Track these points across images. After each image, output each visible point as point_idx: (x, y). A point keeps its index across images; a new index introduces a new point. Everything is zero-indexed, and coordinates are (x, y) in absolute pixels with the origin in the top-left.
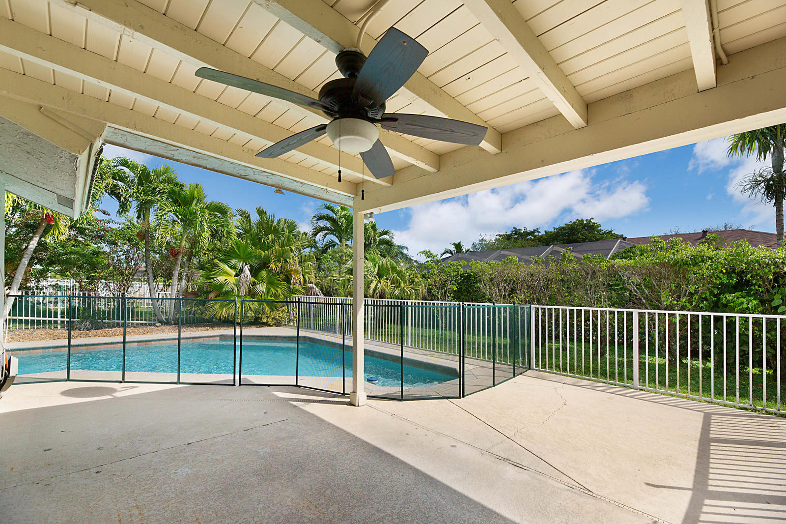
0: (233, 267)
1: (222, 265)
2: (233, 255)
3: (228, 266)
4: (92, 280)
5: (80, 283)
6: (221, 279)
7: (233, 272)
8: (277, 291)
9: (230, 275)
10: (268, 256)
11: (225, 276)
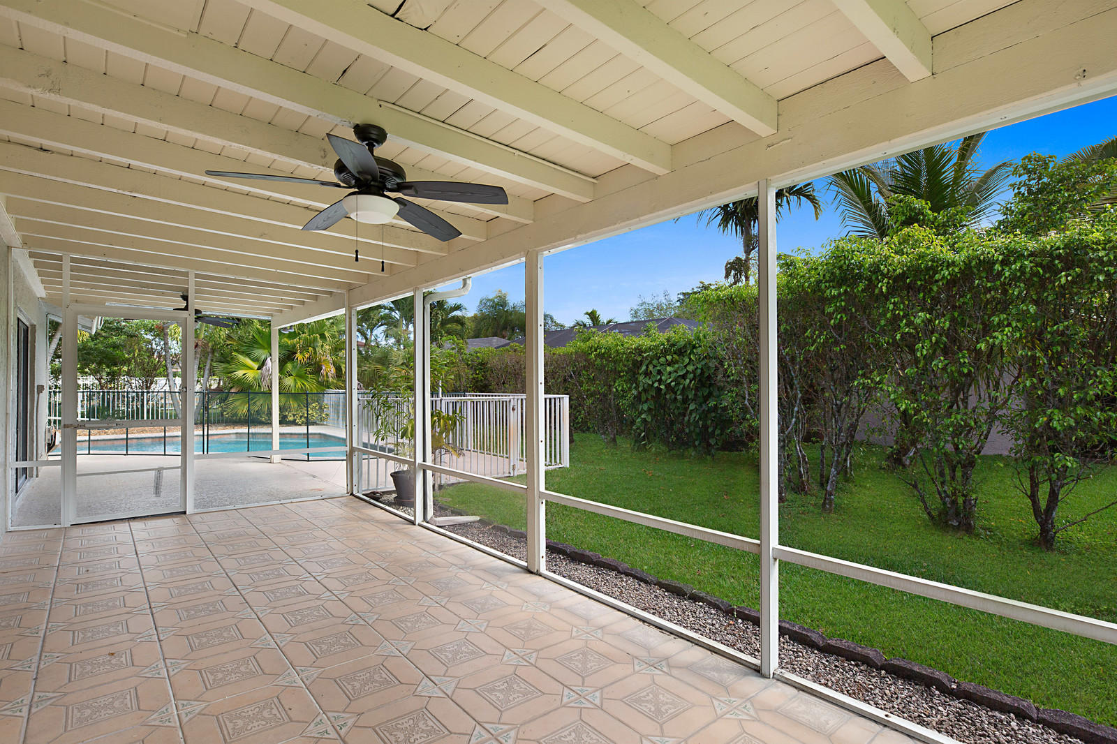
0: (255, 360)
1: (242, 358)
2: (256, 346)
3: (250, 358)
4: (113, 376)
5: (99, 380)
6: (240, 373)
7: (256, 366)
8: (305, 386)
9: (251, 369)
10: (294, 346)
11: (245, 369)
